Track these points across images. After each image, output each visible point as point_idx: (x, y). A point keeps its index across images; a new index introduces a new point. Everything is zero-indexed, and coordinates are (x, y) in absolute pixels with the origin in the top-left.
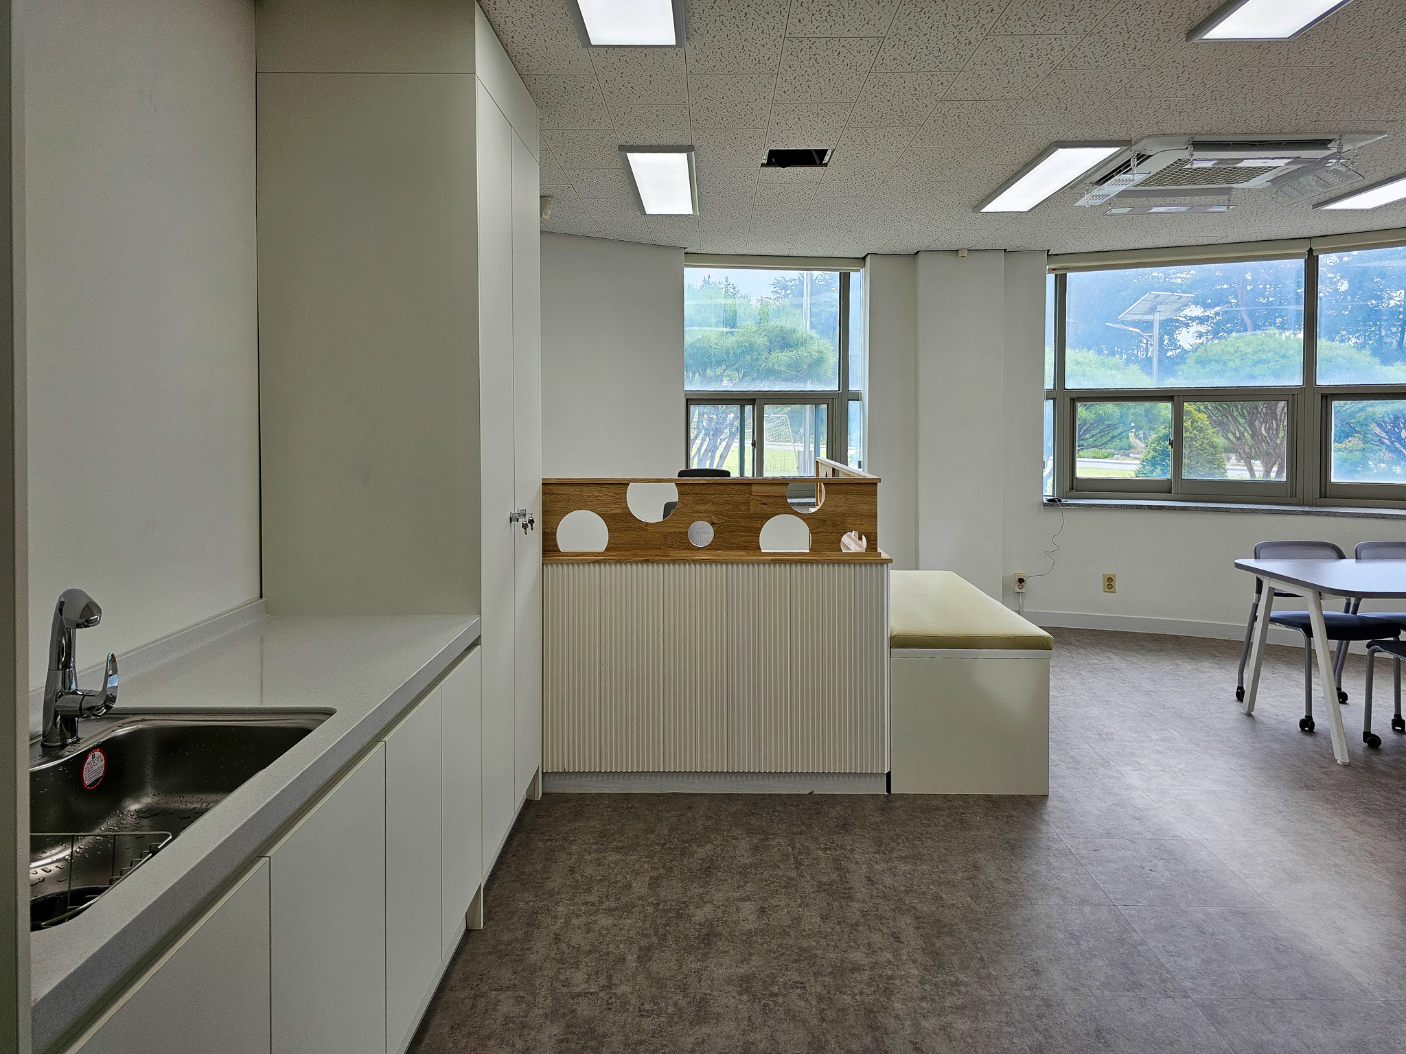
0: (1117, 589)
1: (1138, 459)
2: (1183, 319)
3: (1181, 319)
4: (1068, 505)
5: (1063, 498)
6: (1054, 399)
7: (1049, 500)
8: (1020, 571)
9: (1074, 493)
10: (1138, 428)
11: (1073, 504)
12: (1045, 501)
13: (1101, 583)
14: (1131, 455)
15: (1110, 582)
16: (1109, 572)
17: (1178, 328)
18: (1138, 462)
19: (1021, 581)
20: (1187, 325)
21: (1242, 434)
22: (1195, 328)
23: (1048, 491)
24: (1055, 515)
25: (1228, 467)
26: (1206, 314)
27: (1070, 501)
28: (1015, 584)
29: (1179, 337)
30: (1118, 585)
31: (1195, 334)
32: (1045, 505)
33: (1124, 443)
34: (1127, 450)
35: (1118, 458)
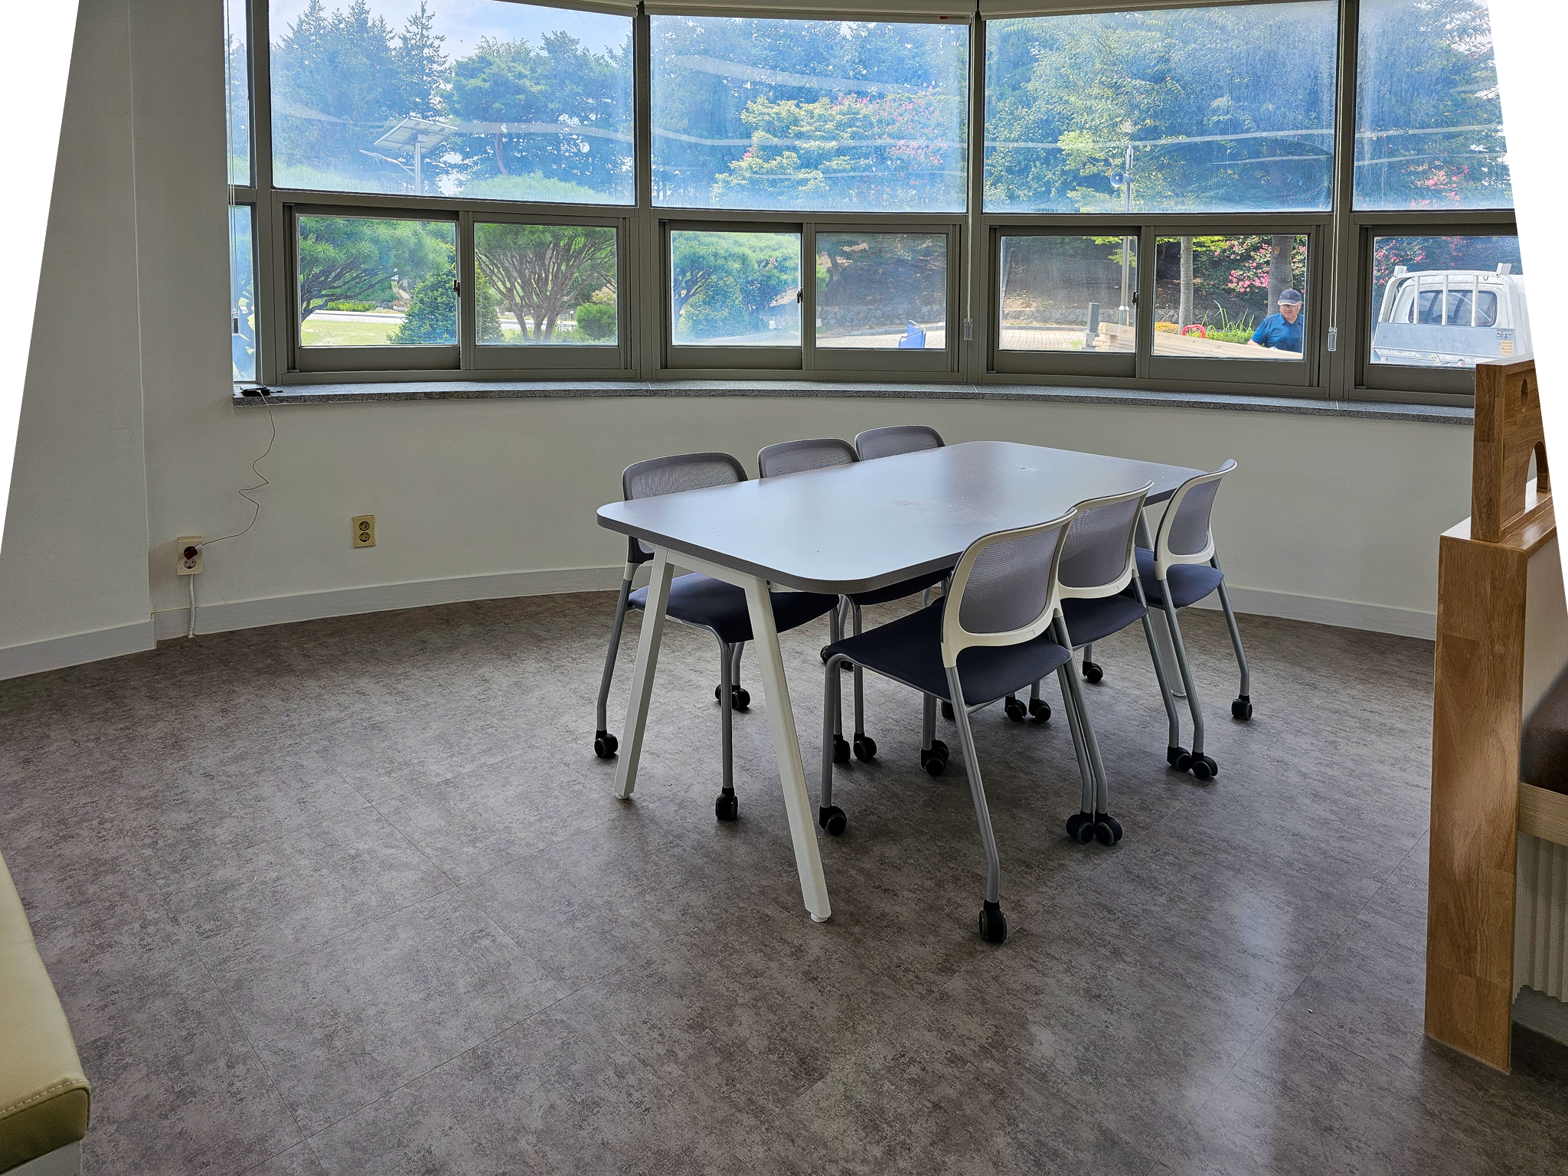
0: (376, 540)
1: (403, 312)
2: (443, 166)
3: (441, 165)
4: (286, 399)
5: (275, 385)
6: (253, 205)
7: (246, 393)
8: (187, 533)
9: (296, 375)
10: (402, 275)
11: (292, 397)
12: (238, 394)
13: (347, 533)
14: (395, 307)
15: (364, 530)
16: (361, 513)
17: (438, 174)
18: (403, 315)
19: (190, 553)
20: (447, 173)
21: (513, 285)
22: (455, 175)
23: (244, 375)
24: (258, 420)
25: (502, 320)
26: (465, 162)
27: (287, 392)
28: (179, 559)
29: (440, 184)
30: (378, 532)
31: (456, 182)
32: (237, 402)
33: (387, 294)
34: (389, 302)
35: (381, 311)
